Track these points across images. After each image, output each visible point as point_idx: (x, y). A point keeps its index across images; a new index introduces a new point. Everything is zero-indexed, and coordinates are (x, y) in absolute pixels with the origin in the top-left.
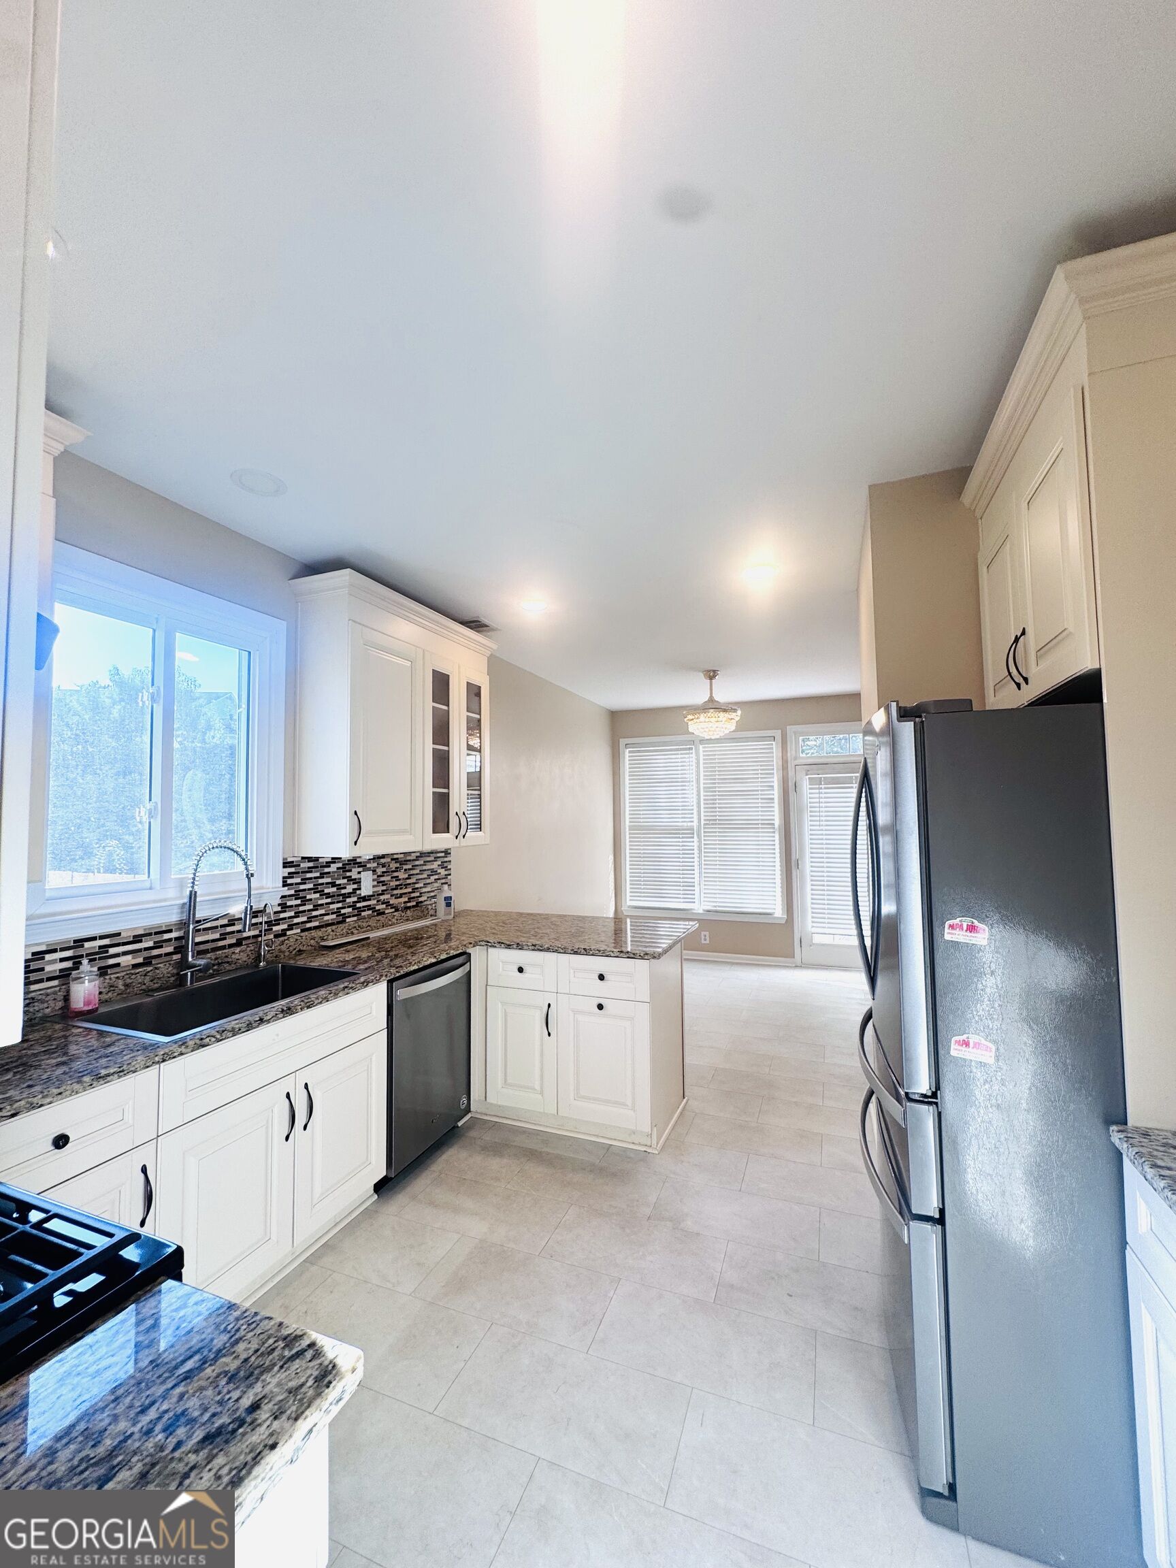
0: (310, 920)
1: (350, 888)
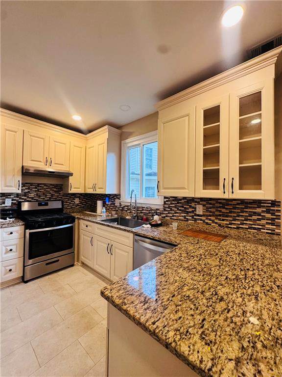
1: (190, 210)
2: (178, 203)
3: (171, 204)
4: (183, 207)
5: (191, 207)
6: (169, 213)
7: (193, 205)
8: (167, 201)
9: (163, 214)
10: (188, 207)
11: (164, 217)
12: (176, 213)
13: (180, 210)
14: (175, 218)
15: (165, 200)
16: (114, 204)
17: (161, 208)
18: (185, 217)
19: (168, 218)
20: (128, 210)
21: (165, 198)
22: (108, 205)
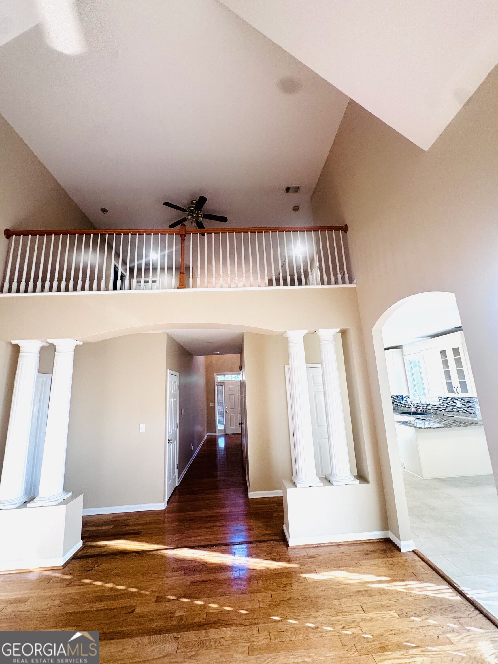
1: (454, 404)
2: (447, 400)
3: (443, 401)
4: (450, 403)
5: (454, 402)
7: (455, 401)
9: (440, 408)
10: (453, 402)
11: (441, 410)
12: (447, 407)
13: (449, 405)
14: (448, 410)
15: (440, 398)
16: (407, 402)
17: (438, 405)
18: (452, 409)
19: (443, 411)
20: (417, 406)
22: (402, 403)
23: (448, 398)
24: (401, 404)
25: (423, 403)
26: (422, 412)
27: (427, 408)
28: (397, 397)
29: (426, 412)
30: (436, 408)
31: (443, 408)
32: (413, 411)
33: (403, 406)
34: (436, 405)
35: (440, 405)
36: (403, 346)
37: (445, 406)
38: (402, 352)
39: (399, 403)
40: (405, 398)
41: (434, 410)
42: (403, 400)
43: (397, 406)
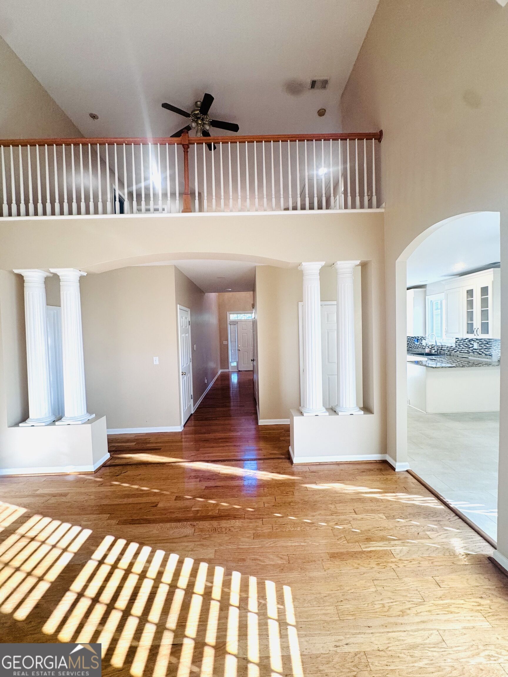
0: (461, 350)
1: (471, 346)
2: (464, 342)
3: (460, 342)
4: (467, 344)
5: (471, 344)
6: (459, 349)
7: (472, 342)
8: (458, 341)
9: (455, 349)
11: (456, 352)
12: (463, 348)
13: (465, 346)
15: (457, 340)
16: (422, 344)
17: (454, 346)
18: (468, 351)
19: (458, 352)
20: (432, 348)
21: (456, 338)
22: (417, 345)
23: (465, 339)
24: (415, 346)
25: (438, 344)
26: (436, 353)
27: (441, 349)
28: (412, 338)
29: (440, 353)
30: (450, 350)
31: (458, 350)
32: (426, 352)
33: (417, 347)
34: (451, 347)
35: (456, 346)
36: (427, 286)
37: (461, 348)
38: (425, 291)
39: (414, 344)
40: (421, 339)
41: (449, 351)
42: (418, 342)
43: (411, 347)
